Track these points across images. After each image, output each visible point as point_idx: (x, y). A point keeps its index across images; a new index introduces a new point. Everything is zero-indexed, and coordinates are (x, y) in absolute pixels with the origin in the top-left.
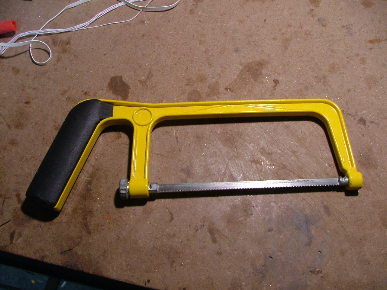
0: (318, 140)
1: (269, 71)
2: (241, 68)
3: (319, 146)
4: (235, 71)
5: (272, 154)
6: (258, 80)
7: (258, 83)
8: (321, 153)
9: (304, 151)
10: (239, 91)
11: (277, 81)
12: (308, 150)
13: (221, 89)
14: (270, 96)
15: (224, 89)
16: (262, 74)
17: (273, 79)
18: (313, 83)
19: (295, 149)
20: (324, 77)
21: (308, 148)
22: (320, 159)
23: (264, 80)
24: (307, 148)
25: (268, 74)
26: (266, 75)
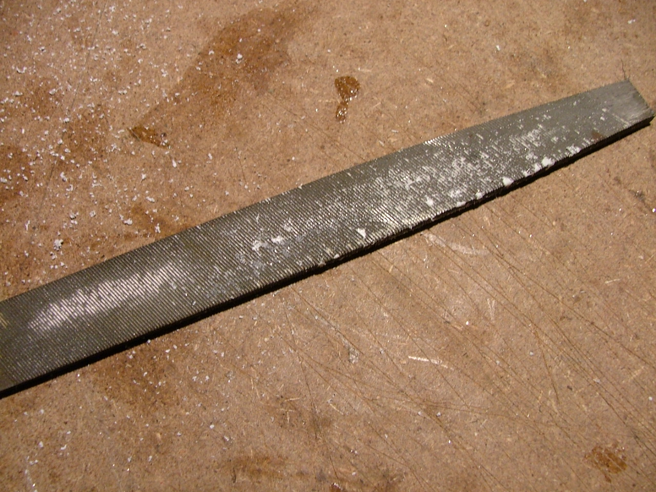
0: (543, 338)
1: (316, 44)
2: (202, 42)
3: (548, 367)
4: (178, 57)
5: (327, 422)
6: (271, 88)
7: (272, 98)
8: (558, 402)
9: (479, 397)
10: (190, 137)
11: (355, 84)
12: (499, 391)
13: (117, 134)
14: (323, 147)
15: (127, 134)
16: (290, 60)
17: (332, 78)
18: (504, 83)
19: (440, 390)
20: (550, 57)
21: (498, 383)
22: (555, 430)
23: (298, 85)
24: (492, 383)
25: (314, 58)
26: (306, 62)
